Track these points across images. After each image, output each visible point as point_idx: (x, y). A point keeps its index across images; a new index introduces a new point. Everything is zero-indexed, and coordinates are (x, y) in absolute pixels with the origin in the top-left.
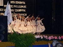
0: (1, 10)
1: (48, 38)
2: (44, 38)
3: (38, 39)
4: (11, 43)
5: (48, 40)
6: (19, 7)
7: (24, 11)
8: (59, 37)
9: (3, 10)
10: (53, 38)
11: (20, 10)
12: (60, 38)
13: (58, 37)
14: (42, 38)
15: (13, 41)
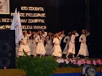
0: (7, 20)
1: (76, 62)
2: (70, 62)
3: (61, 65)
4: (21, 70)
5: (77, 66)
6: (35, 15)
7: (43, 21)
8: (94, 61)
9: (10, 20)
10: (85, 62)
11: (36, 21)
12: (94, 63)
13: (92, 62)
14: (67, 62)
15: (24, 68)
